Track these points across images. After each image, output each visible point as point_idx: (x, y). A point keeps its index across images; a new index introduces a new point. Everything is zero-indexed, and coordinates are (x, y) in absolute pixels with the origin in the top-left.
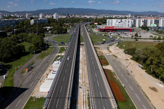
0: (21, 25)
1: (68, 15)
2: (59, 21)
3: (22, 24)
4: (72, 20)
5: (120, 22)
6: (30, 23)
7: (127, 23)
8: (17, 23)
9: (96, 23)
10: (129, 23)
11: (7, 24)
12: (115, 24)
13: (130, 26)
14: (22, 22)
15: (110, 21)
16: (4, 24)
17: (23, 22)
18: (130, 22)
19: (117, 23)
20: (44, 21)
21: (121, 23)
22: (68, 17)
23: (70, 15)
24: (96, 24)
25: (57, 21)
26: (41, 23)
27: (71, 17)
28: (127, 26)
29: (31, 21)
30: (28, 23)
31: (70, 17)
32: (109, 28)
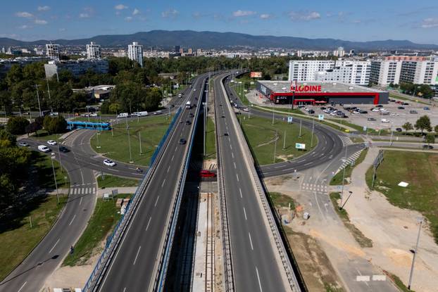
1: (177, 49)
2: (144, 65)
3: (17, 76)
4: (184, 64)
6: (44, 75)
7: (353, 73)
9: (256, 73)
12: (316, 77)
13: (364, 84)
15: (300, 67)
17: (20, 70)
19: (321, 73)
20: (95, 66)
21: (335, 73)
22: (175, 55)
23: (181, 51)
24: (257, 75)
25: (139, 65)
26: (84, 72)
27: (183, 55)
28: (353, 82)
29: (46, 65)
30: (37, 73)
31: (180, 54)
32: (304, 92)
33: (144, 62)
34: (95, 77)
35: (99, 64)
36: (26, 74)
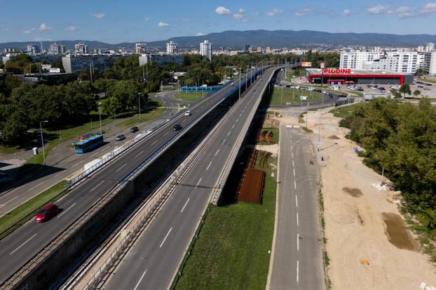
0: (118, 68)
5: (378, 60)
6: (138, 64)
7: (400, 62)
8: (110, 64)
10: (405, 63)
11: (86, 65)
12: (364, 66)
14: (119, 62)
16: (81, 63)
17: (122, 61)
18: (411, 59)
21: (382, 62)
24: (307, 64)
26: (166, 63)
30: (134, 63)
32: (336, 74)
33: (212, 58)
34: (174, 67)
35: (177, 57)
36: (126, 64)
